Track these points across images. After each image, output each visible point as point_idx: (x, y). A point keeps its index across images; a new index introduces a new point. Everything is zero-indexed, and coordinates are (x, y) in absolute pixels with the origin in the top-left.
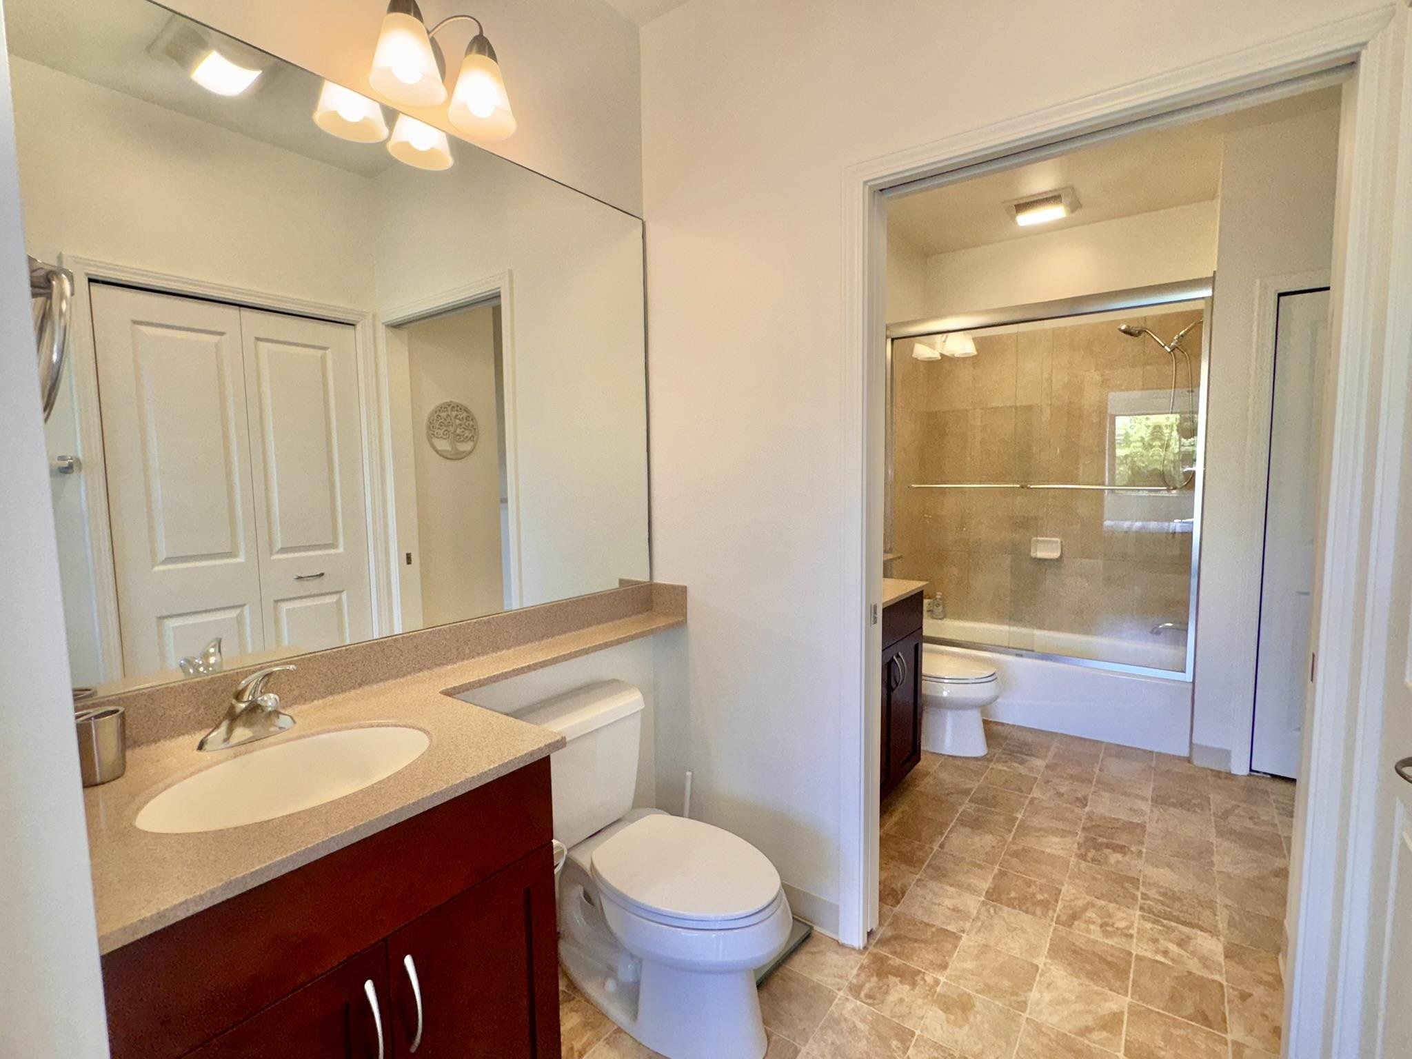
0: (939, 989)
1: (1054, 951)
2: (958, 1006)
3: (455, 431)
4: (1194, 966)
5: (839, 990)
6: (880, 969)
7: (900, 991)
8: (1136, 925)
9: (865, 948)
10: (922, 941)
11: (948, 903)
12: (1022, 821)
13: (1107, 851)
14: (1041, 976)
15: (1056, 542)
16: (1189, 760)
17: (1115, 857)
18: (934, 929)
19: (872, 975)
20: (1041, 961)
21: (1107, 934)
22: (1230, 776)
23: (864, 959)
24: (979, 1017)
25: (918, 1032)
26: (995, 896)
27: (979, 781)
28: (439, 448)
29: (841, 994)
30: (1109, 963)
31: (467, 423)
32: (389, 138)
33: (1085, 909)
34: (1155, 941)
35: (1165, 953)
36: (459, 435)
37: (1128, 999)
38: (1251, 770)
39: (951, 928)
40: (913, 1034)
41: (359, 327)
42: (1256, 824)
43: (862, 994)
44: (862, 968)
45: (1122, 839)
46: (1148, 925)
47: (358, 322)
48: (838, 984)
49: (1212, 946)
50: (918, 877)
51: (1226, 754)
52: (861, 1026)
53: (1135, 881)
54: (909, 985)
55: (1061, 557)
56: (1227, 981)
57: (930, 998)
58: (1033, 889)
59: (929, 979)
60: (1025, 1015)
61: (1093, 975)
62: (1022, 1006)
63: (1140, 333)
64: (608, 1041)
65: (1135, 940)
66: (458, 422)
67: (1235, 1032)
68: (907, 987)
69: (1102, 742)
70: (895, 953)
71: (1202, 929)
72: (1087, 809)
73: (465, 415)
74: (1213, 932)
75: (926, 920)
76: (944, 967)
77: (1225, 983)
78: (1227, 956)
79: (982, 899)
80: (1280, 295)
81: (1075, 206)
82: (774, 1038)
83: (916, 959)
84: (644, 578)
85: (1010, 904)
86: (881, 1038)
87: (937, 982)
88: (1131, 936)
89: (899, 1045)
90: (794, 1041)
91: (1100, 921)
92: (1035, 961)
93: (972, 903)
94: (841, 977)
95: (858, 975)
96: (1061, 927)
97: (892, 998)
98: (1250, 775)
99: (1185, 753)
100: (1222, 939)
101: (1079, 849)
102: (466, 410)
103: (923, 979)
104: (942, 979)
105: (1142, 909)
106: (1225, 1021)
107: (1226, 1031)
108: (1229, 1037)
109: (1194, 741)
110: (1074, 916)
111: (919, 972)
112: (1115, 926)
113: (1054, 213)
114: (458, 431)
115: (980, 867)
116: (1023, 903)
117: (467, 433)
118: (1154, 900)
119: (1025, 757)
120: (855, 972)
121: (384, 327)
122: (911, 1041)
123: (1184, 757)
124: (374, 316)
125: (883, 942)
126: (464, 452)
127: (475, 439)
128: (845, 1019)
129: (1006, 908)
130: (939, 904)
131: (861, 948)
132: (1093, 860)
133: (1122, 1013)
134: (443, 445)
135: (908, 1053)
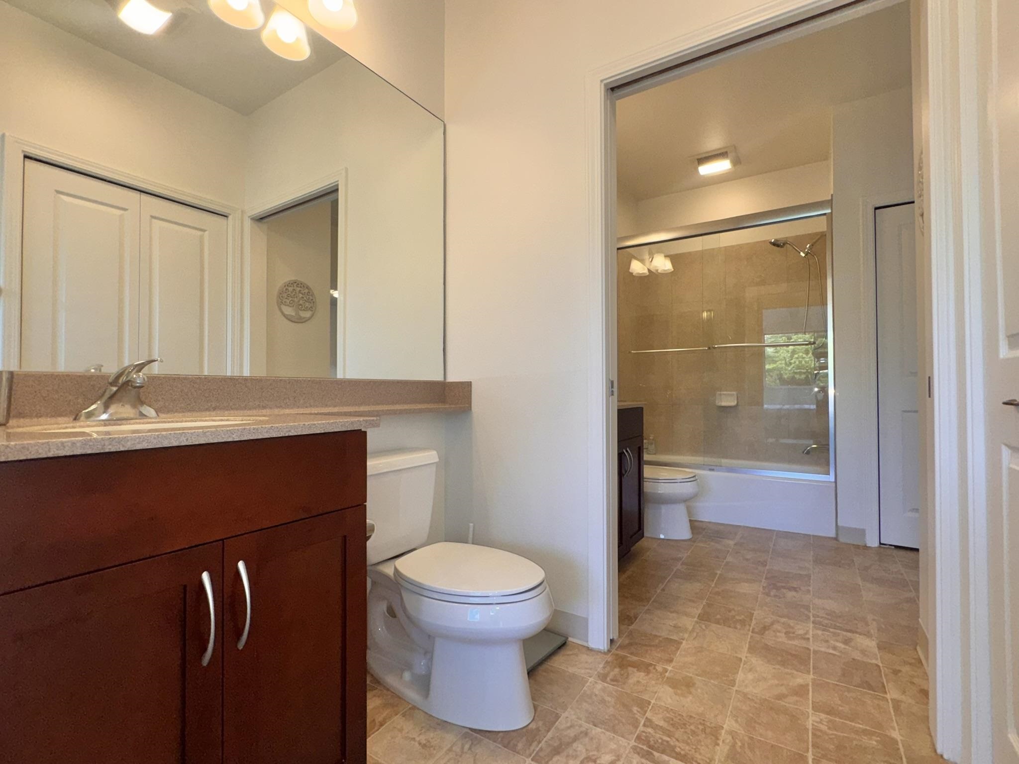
0: (667, 674)
1: (752, 649)
2: (683, 685)
3: (299, 301)
4: (857, 656)
5: (590, 677)
6: (622, 664)
7: (637, 677)
8: (811, 632)
9: (609, 651)
10: (653, 646)
11: (672, 623)
12: (720, 574)
13: (785, 591)
14: (744, 664)
15: (733, 394)
16: (836, 539)
17: (790, 594)
18: (661, 639)
19: (615, 667)
20: (744, 654)
21: (790, 638)
22: (866, 547)
23: (609, 658)
24: (699, 690)
25: (653, 701)
26: (705, 617)
27: (687, 553)
28: (286, 313)
29: (591, 679)
30: (793, 655)
31: (308, 297)
32: (264, 26)
33: (772, 624)
34: (827, 641)
35: (835, 648)
36: (301, 305)
37: (812, 676)
38: (880, 544)
39: (675, 637)
40: (649, 703)
41: (230, 217)
42: (889, 574)
43: (608, 679)
44: (607, 662)
45: (795, 584)
46: (820, 632)
47: (230, 214)
48: (589, 673)
49: (867, 643)
50: (646, 608)
51: (862, 532)
52: (608, 699)
53: (807, 608)
54: (644, 672)
55: (737, 404)
56: (882, 663)
57: (661, 679)
58: (733, 613)
59: (659, 668)
60: (735, 688)
61: (783, 663)
62: (733, 683)
63: (784, 244)
64: (404, 715)
65: (811, 640)
66: (301, 295)
67: (893, 693)
68: (642, 674)
69: (774, 531)
70: (632, 654)
71: (860, 634)
72: (767, 567)
73: (306, 291)
74: (868, 635)
75: (654, 633)
76: (671, 661)
77: (881, 665)
78: (880, 648)
79: (695, 619)
80: (876, 209)
81: (736, 162)
82: (539, 709)
83: (648, 657)
84: (440, 378)
85: (717, 622)
86: (624, 705)
87: (666, 671)
88: (808, 639)
89: (639, 710)
90: (556, 709)
91: (784, 631)
92: (739, 656)
93: (688, 623)
94: (591, 669)
95: (604, 668)
96: (755, 635)
97: (632, 680)
98: (880, 547)
99: (832, 534)
100: (874, 638)
101: (764, 590)
102: (308, 288)
103: (655, 668)
104: (670, 668)
105: (813, 622)
106: (884, 686)
107: (885, 693)
108: (888, 696)
109: (840, 524)
110: (765, 628)
111: (651, 665)
112: (796, 633)
113: (722, 166)
114: (301, 302)
115: (693, 601)
116: (726, 621)
117: (307, 304)
118: (822, 617)
119: (719, 539)
120: (601, 666)
121: (250, 219)
122: (648, 708)
123: (832, 538)
124: (243, 212)
125: (621, 647)
127: (314, 308)
128: (596, 695)
129: (714, 625)
130: (664, 624)
131: (606, 651)
132: (775, 596)
133: (808, 685)
134: (289, 311)
135: (646, 715)
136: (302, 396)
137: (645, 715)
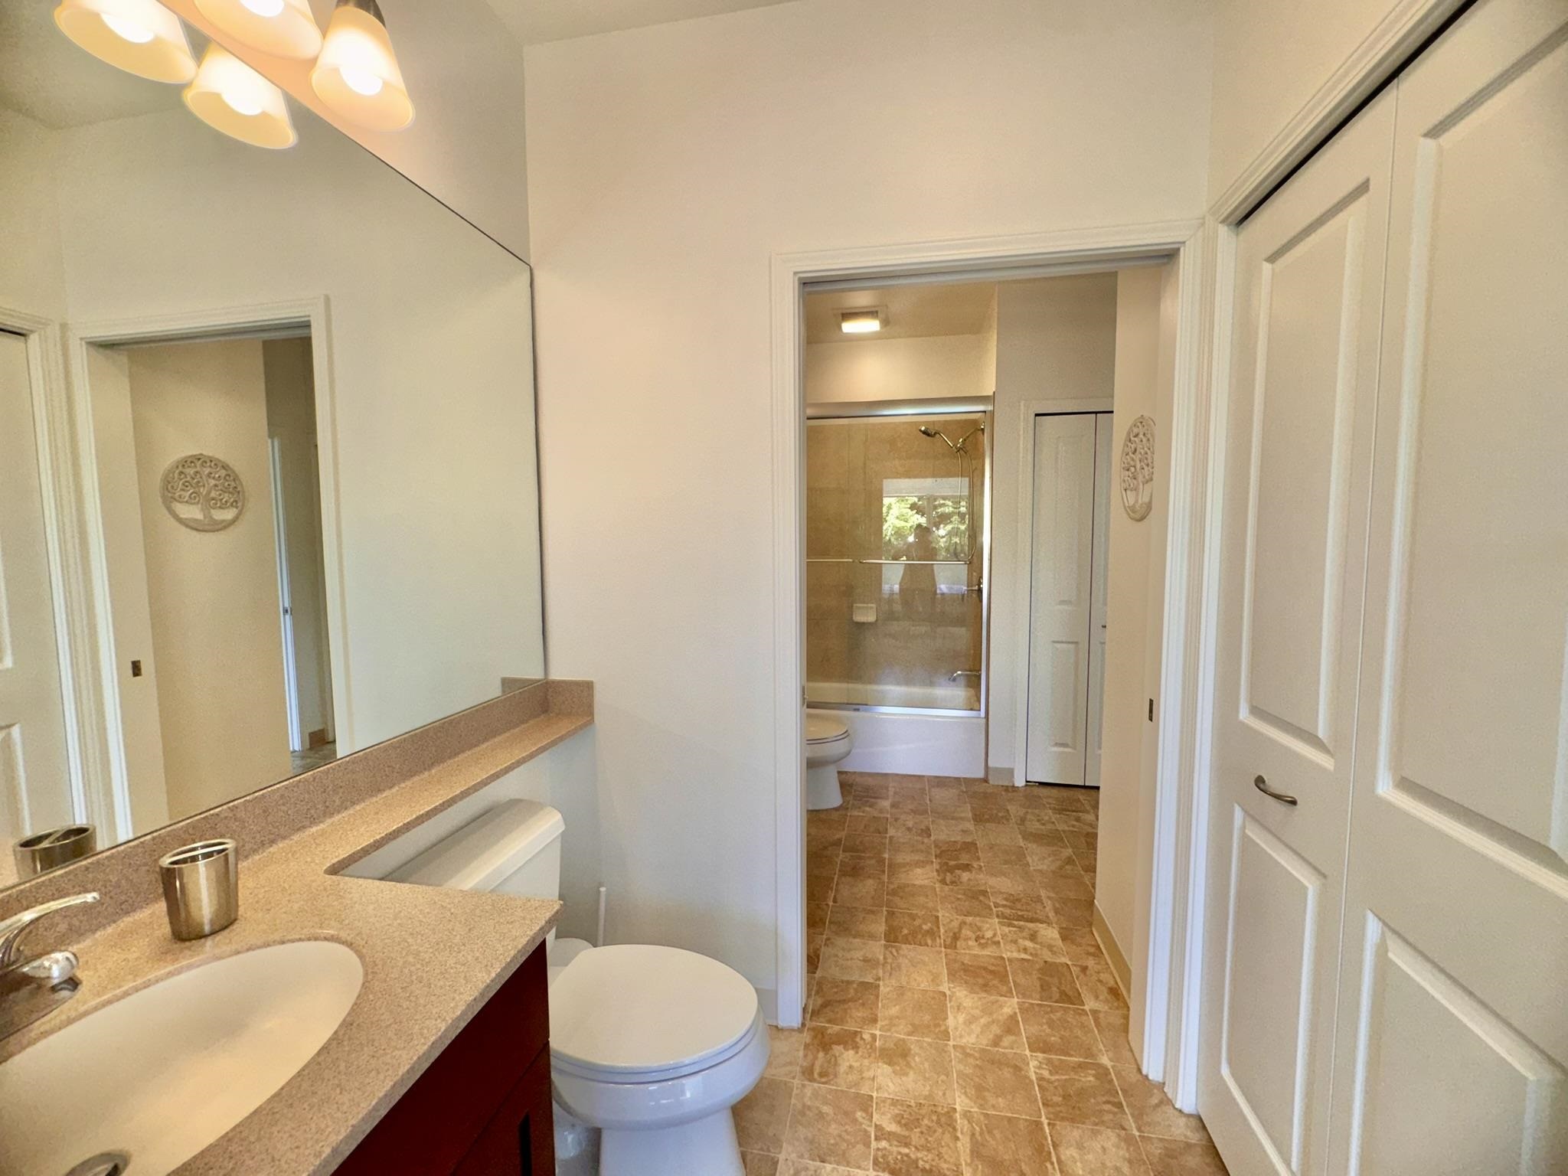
0: (877, 1043)
1: (952, 975)
2: (896, 1056)
3: (209, 493)
4: (1047, 956)
5: (794, 1078)
6: (823, 1042)
7: (848, 1058)
8: (999, 932)
9: (803, 1025)
10: (850, 1000)
11: (859, 955)
12: (890, 859)
13: (958, 872)
14: (950, 1002)
15: (871, 608)
16: (985, 780)
17: (965, 876)
18: (855, 986)
19: (818, 1051)
20: (945, 987)
21: (983, 946)
22: (1014, 789)
23: (806, 1037)
24: (917, 1059)
25: (875, 1095)
26: (892, 937)
27: (844, 829)
28: (182, 516)
29: (796, 1082)
30: (992, 972)
31: (226, 484)
33: (960, 928)
34: (1015, 942)
35: (1025, 950)
36: (213, 499)
37: (1016, 1000)
38: (1027, 782)
39: (869, 979)
40: (871, 1098)
41: (33, 339)
42: (1043, 824)
43: (816, 1076)
44: (807, 1046)
45: (964, 859)
46: (1006, 929)
47: (32, 332)
48: (791, 1072)
49: (1050, 933)
50: (825, 937)
51: (1011, 772)
52: (825, 1109)
53: (984, 893)
54: (853, 1048)
55: (877, 621)
56: (1070, 960)
57: (873, 1055)
58: (917, 923)
59: (866, 1036)
60: (951, 1043)
61: (985, 987)
62: (946, 1035)
63: (935, 434)
65: (1002, 944)
66: (213, 482)
67: (1090, 1004)
68: (851, 1052)
69: (923, 776)
70: (829, 1021)
71: (1042, 922)
72: (932, 838)
73: (223, 473)
74: (1046, 921)
75: (845, 978)
76: (875, 1020)
77: (1069, 963)
78: (1064, 938)
79: (883, 942)
80: (1037, 415)
81: (885, 323)
82: (749, 1157)
83: (849, 1020)
84: (536, 674)
85: (906, 941)
86: (846, 1113)
87: (874, 1037)
88: (999, 942)
89: (864, 1115)
90: (769, 1151)
91: (974, 937)
92: (941, 989)
93: (876, 949)
94: (790, 1063)
95: (805, 1056)
96: (949, 951)
97: (843, 1068)
98: (1026, 785)
99: (981, 774)
100: (1054, 925)
101: (939, 875)
102: (225, 467)
103: (862, 1039)
104: (878, 1033)
105: (998, 916)
106: (1079, 994)
107: (1083, 1004)
108: (1086, 1007)
109: (990, 764)
110: (956, 937)
111: (856, 1033)
112: (986, 937)
113: (870, 326)
114: (213, 494)
115: (872, 912)
116: (916, 937)
117: (226, 497)
118: (1004, 906)
119: (873, 800)
120: (801, 1053)
122: (872, 1106)
123: (981, 779)
124: (64, 327)
125: (815, 1013)
126: (223, 521)
127: (239, 504)
128: (809, 1108)
129: (903, 946)
130: (851, 959)
131: (800, 1026)
132: (952, 883)
133: (1015, 1013)
134: (191, 512)
135: (874, 1119)
136: (338, 793)
137: (871, 1121)
